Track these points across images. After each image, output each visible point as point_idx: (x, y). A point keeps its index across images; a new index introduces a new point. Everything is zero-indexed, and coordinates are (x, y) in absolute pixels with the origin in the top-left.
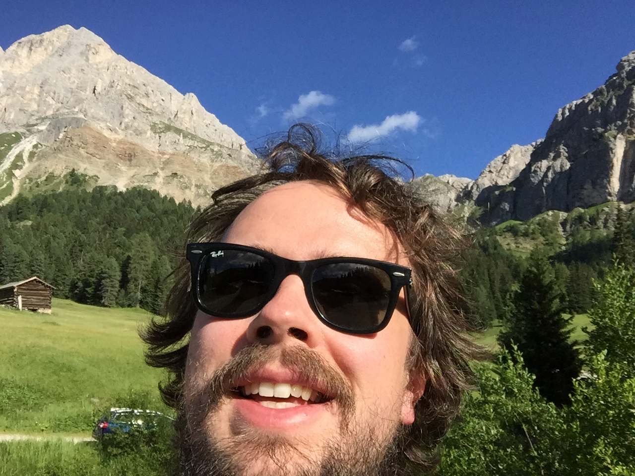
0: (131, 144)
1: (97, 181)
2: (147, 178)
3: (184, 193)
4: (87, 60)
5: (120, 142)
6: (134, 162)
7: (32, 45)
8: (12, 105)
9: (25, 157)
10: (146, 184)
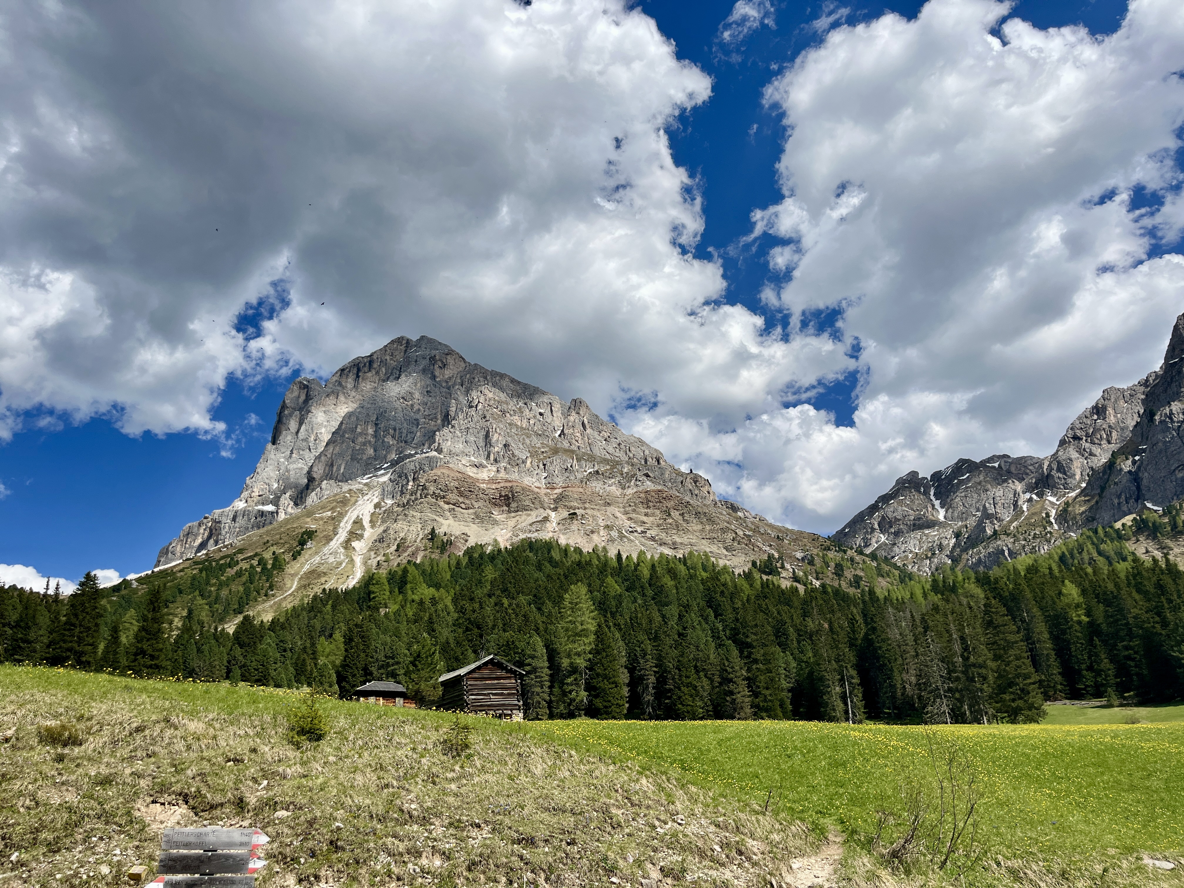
0: (507, 481)
1: (466, 541)
2: (534, 526)
3: (591, 540)
4: (434, 377)
5: (492, 481)
6: (514, 505)
7: (359, 370)
8: (341, 455)
9: (366, 523)
10: (536, 534)
